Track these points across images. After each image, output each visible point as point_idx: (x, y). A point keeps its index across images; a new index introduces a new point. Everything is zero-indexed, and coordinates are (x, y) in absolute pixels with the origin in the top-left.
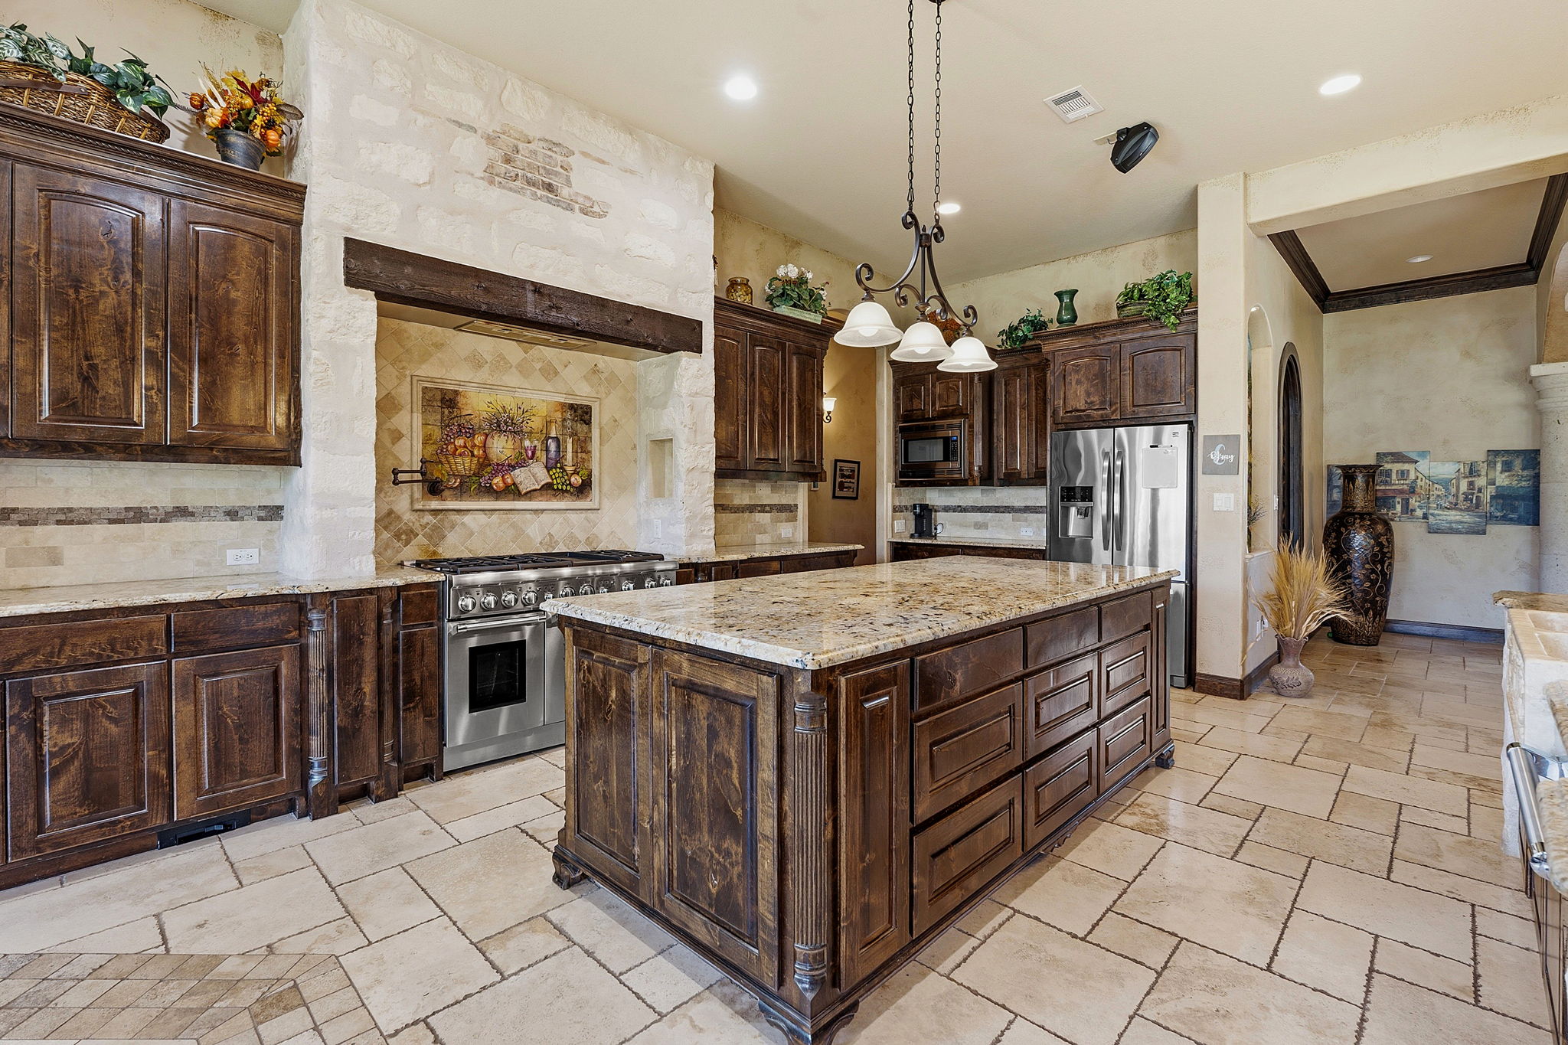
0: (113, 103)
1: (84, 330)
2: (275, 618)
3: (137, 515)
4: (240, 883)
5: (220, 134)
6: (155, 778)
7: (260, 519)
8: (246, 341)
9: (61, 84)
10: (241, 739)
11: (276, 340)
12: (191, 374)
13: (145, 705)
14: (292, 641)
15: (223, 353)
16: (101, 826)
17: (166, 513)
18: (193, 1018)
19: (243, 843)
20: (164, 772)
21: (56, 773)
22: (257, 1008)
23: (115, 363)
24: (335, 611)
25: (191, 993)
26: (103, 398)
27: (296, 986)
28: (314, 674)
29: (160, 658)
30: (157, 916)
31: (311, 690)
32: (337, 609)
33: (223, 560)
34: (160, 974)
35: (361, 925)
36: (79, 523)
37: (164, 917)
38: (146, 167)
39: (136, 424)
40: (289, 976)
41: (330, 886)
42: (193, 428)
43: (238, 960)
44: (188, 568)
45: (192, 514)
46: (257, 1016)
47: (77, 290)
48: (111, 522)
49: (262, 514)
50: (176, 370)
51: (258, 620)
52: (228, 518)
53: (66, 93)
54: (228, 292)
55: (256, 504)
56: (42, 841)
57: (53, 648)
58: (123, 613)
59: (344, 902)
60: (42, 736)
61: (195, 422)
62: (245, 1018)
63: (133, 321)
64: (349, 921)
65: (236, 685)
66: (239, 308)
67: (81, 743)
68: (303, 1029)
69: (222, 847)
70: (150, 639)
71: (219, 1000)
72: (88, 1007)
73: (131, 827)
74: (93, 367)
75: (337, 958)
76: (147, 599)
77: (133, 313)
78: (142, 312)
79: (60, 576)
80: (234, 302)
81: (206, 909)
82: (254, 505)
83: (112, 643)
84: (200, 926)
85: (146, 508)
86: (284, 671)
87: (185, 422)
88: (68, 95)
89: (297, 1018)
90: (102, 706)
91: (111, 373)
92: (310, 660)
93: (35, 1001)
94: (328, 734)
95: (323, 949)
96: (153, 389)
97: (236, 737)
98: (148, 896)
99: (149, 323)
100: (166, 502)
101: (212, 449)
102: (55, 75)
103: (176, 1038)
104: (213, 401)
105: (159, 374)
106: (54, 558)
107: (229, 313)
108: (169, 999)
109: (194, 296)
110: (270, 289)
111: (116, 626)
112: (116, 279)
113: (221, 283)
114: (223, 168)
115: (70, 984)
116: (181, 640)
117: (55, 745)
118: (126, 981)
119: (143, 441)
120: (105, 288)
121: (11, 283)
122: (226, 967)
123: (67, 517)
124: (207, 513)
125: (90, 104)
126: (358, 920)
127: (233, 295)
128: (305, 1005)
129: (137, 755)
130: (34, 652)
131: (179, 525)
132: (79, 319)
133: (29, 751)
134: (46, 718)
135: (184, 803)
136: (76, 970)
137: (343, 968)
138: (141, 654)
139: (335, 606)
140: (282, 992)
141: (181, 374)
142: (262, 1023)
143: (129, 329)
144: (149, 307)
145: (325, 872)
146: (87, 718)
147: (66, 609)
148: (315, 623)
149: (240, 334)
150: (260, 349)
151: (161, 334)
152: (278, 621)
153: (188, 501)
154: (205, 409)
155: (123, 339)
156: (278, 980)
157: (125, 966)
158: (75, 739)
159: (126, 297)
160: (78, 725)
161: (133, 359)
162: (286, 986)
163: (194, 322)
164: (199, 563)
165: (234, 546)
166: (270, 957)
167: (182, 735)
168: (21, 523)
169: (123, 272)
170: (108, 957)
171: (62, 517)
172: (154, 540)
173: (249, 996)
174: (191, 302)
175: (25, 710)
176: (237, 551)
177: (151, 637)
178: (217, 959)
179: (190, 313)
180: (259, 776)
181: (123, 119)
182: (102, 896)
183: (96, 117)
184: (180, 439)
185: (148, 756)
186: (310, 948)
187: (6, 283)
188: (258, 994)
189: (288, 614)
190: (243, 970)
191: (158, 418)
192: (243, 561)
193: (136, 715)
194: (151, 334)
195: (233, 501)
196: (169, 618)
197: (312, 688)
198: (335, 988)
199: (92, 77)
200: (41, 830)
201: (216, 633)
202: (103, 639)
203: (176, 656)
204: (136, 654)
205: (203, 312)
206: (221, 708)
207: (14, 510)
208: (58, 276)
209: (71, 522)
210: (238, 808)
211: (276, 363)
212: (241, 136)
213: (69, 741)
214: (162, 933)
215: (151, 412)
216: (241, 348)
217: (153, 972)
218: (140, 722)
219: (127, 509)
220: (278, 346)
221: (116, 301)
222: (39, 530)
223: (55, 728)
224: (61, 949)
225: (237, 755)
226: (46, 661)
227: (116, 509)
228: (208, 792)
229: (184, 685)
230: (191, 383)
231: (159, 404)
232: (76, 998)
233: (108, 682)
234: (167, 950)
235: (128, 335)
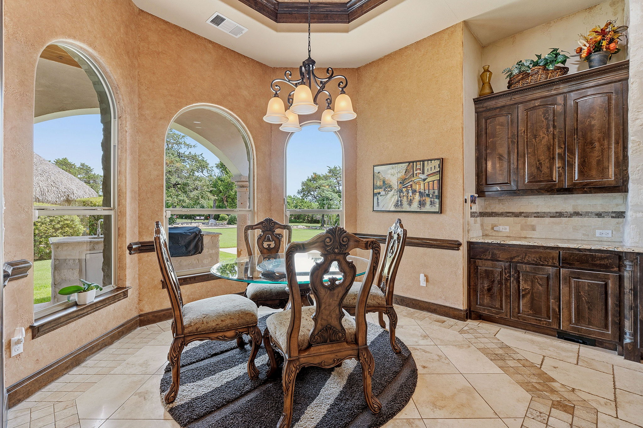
0: (546, 70)
1: (537, 151)
2: (606, 260)
3: (560, 215)
4: (577, 363)
5: (588, 58)
6: (554, 310)
7: (613, 217)
8: (599, 141)
9: (530, 73)
10: (589, 308)
11: (614, 136)
12: (575, 159)
13: (551, 283)
14: (615, 272)
15: (588, 148)
16: (536, 319)
17: (571, 214)
18: (535, 390)
19: (587, 351)
20: (557, 309)
21: (524, 296)
22: (555, 403)
23: (548, 160)
24: (639, 263)
25: (539, 383)
26: (544, 174)
27: (574, 407)
28: (627, 290)
29: (556, 267)
30: (544, 356)
31: (625, 298)
32: (640, 261)
33: (595, 234)
34: (534, 372)
35: (618, 409)
36: (541, 217)
37: (545, 358)
38: (557, 87)
39: (554, 181)
40: (574, 402)
41: (614, 386)
42: (576, 181)
43: (560, 385)
44: (579, 236)
45: (581, 215)
46: (554, 405)
47: (535, 138)
48: (551, 217)
49: (614, 215)
50: (569, 159)
51: (597, 260)
52: (597, 217)
53: (531, 75)
54: (590, 122)
55: (611, 211)
56: (519, 316)
57: (523, 256)
58: (544, 248)
59: (617, 396)
60: (520, 284)
61: (576, 178)
62: (550, 403)
63: (553, 145)
64: (613, 404)
65: (587, 285)
66: (596, 127)
67: (531, 289)
68: (566, 421)
69: (579, 349)
70: (553, 259)
71: (546, 392)
72: (512, 367)
73: (546, 324)
74: (540, 164)
75: (597, 411)
76: (552, 245)
77: (553, 141)
78: (556, 140)
79: (535, 234)
80: (593, 126)
81: (560, 364)
82: (609, 211)
83: (540, 258)
84: (555, 368)
85: (563, 212)
86: (610, 285)
87: (572, 178)
88: (532, 76)
89: (567, 417)
90: (537, 279)
91: (546, 165)
92: (625, 283)
93: (502, 357)
94: (634, 321)
95: (594, 405)
96: (560, 167)
97: (587, 306)
98: (545, 349)
99: (559, 144)
100: (570, 209)
101: (584, 188)
102: (527, 72)
103: (527, 391)
104: (584, 168)
105: (563, 161)
106: (533, 228)
107: (591, 131)
108: (532, 380)
109: (576, 129)
110: (611, 114)
111: (541, 252)
112: (548, 131)
113: (587, 120)
114: (591, 71)
115: (511, 359)
116: (564, 262)
117: (523, 287)
118: (524, 368)
119: (557, 187)
120: (544, 135)
121: (518, 142)
122: (554, 384)
123: (538, 215)
124: (587, 214)
125: (539, 75)
126: (618, 405)
127: (593, 123)
128: (573, 415)
129: (548, 299)
130: (518, 256)
131: (576, 219)
132: (536, 148)
133: (516, 286)
134: (521, 278)
135: (564, 325)
136: (515, 356)
137: (597, 416)
138: (550, 264)
139: (639, 260)
140: (567, 405)
141: (571, 160)
142: (554, 408)
143: (552, 148)
144: (559, 137)
145: (616, 380)
146: (532, 282)
147: (526, 244)
148: (628, 266)
149: (596, 138)
150: (606, 143)
151: (563, 146)
152: (607, 262)
153: (579, 210)
154: (581, 172)
155: (550, 152)
156: (569, 401)
157: (527, 364)
158: (529, 287)
159: (551, 137)
160: (530, 283)
161: (554, 158)
162: (570, 405)
163: (576, 139)
164: (584, 234)
165: (599, 228)
166: (571, 392)
167: (564, 298)
168: (525, 217)
169: (550, 128)
170: (524, 359)
171: (536, 215)
172: (566, 224)
173: (556, 398)
174: (576, 130)
175: (516, 274)
176: (601, 231)
177: (553, 258)
178: (553, 380)
179: (575, 135)
180: (597, 327)
181: (550, 74)
182: (533, 342)
183: (541, 78)
184: (570, 185)
185: (552, 302)
186: (588, 400)
187: (516, 143)
188: (559, 399)
189: (612, 260)
190: (559, 389)
191: (563, 178)
192: (604, 235)
193: (548, 285)
194: (560, 147)
195: (599, 209)
196: (560, 252)
197: (626, 297)
198: (589, 419)
199: (539, 65)
200: (519, 313)
201: (578, 262)
202: (537, 256)
203: (563, 267)
204: (548, 263)
205: (580, 133)
206: (580, 292)
207: (523, 213)
208: (530, 136)
209: (538, 217)
210: (586, 336)
211: (614, 147)
212: (596, 54)
213: (527, 287)
214: (542, 362)
215: (560, 176)
216: (597, 144)
217: (533, 371)
218: (549, 288)
219: (557, 213)
220: (616, 139)
221: (548, 139)
222: (529, 219)
223: (523, 282)
224: (515, 349)
225: (587, 314)
226: (521, 260)
227: (553, 212)
228: (574, 324)
229: (565, 279)
230: (575, 163)
231: (563, 173)
232: (511, 363)
233: (539, 271)
234: (541, 367)
235: (551, 150)
